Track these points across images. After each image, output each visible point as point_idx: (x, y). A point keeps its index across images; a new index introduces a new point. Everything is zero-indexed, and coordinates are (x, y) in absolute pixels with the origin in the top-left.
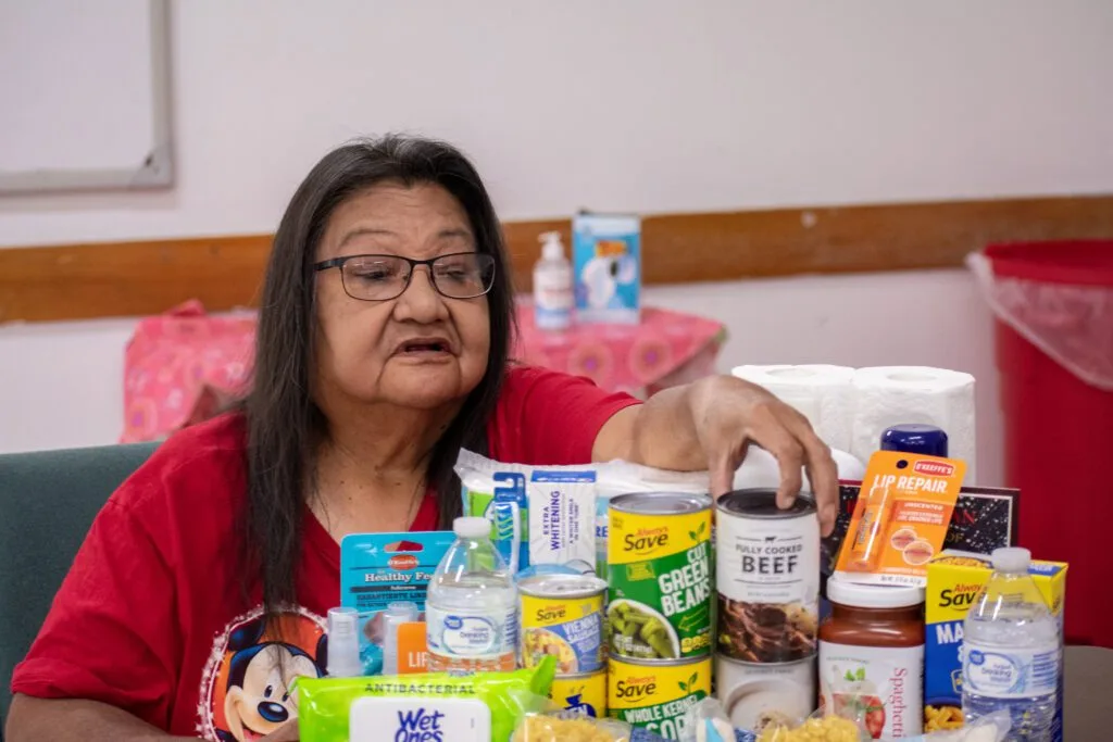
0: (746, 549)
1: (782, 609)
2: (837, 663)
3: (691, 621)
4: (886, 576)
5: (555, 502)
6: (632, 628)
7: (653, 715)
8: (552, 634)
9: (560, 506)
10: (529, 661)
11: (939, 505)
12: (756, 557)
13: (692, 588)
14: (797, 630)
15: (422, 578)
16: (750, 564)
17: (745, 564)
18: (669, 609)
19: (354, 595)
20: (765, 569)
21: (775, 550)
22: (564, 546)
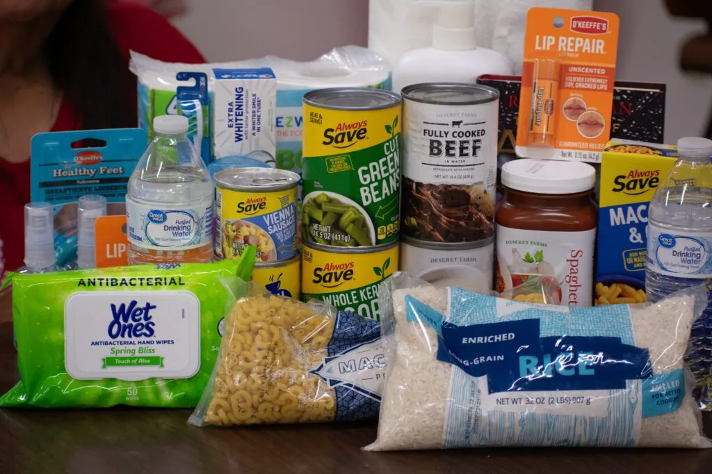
0: (434, 133)
1: (467, 190)
2: (515, 246)
3: (387, 209)
4: (566, 151)
5: (239, 97)
6: (330, 218)
7: (351, 300)
8: (253, 225)
9: (244, 101)
10: (230, 251)
11: (602, 68)
12: (443, 141)
13: (387, 179)
14: (480, 211)
15: (105, 172)
16: (437, 148)
17: (432, 148)
18: (367, 200)
19: (43, 190)
20: (452, 152)
21: (461, 134)
22: (247, 138)
